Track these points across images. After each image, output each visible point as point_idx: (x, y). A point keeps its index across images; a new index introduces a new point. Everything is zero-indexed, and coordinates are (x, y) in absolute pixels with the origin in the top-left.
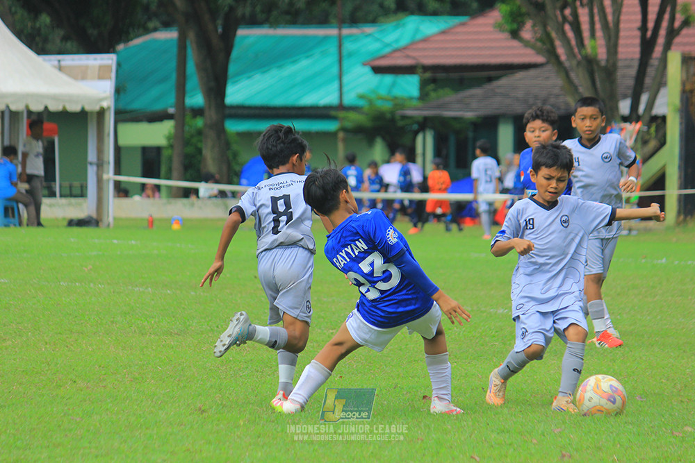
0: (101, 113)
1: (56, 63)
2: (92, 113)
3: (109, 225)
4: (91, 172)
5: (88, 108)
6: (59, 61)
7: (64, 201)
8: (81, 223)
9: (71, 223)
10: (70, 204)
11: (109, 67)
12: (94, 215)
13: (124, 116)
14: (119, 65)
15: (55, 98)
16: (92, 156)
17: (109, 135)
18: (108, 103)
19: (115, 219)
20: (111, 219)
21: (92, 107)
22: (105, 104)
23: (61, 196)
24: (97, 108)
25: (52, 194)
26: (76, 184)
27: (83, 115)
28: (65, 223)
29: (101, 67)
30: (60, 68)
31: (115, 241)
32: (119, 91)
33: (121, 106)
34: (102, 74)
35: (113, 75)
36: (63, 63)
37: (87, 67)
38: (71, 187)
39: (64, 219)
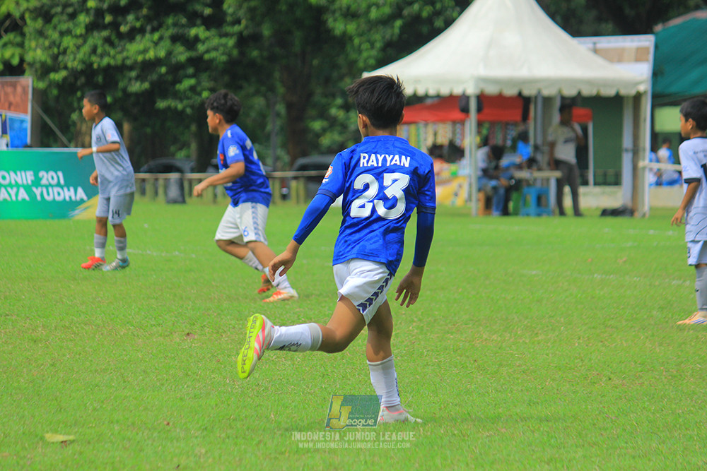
0: (638, 98)
1: (591, 46)
2: (628, 97)
3: (644, 215)
4: (627, 159)
5: (623, 92)
6: (595, 44)
7: (598, 189)
8: (615, 213)
9: (606, 213)
10: (603, 193)
11: (647, 49)
12: (629, 204)
13: (660, 100)
14: (656, 47)
15: (589, 82)
16: (627, 142)
17: (645, 120)
18: (645, 87)
19: (651, 209)
20: (646, 208)
21: (628, 92)
22: (642, 88)
23: (596, 184)
24: (633, 92)
25: (585, 183)
26: (611, 171)
27: (618, 100)
28: (599, 213)
29: (638, 49)
30: (596, 51)
31: (651, 232)
32: (656, 74)
33: (659, 89)
34: (639, 56)
35: (651, 57)
36: (599, 46)
37: (623, 50)
38: (605, 175)
39: (597, 208)
